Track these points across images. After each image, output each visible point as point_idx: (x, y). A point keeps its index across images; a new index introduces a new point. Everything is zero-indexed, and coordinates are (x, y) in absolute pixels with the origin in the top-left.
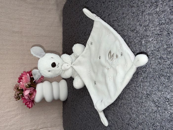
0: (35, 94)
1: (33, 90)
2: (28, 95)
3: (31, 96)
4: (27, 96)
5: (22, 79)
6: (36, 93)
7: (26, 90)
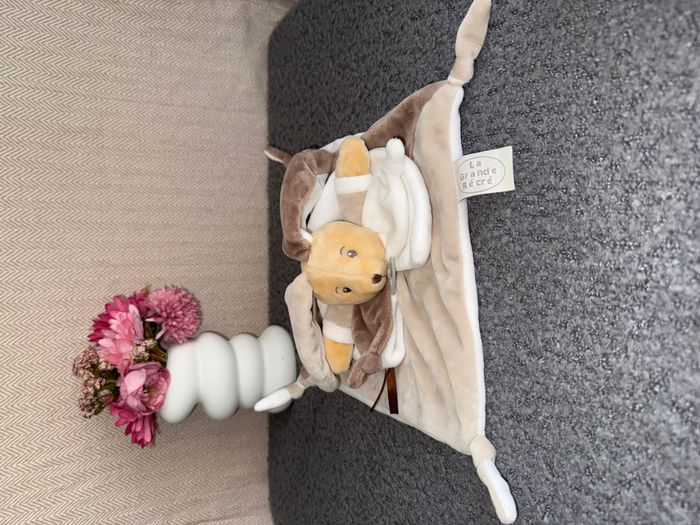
1: (158, 371)
2: (140, 393)
3: (150, 397)
4: (135, 395)
5: (111, 329)
7: (130, 371)
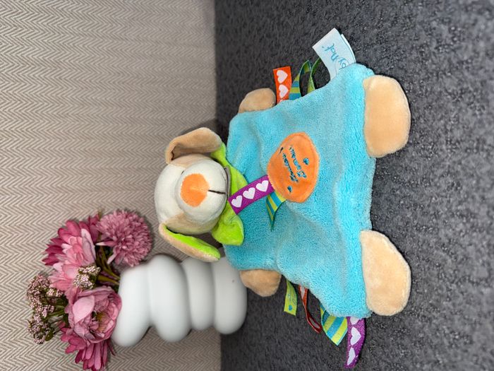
0: (116, 310)
1: (109, 297)
2: (87, 322)
3: (100, 325)
6: (119, 310)
7: (79, 297)
